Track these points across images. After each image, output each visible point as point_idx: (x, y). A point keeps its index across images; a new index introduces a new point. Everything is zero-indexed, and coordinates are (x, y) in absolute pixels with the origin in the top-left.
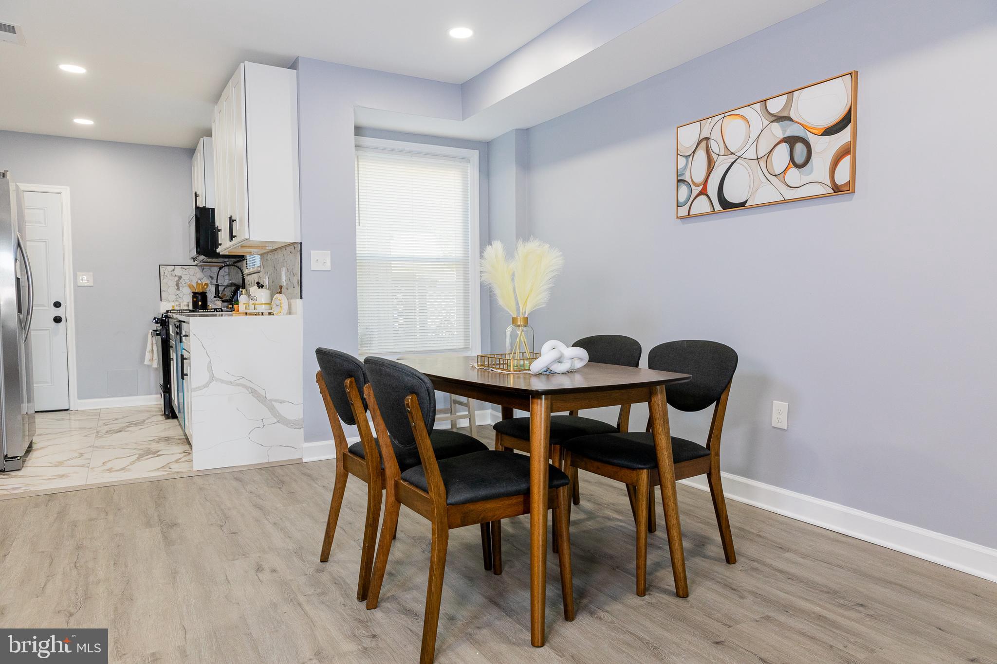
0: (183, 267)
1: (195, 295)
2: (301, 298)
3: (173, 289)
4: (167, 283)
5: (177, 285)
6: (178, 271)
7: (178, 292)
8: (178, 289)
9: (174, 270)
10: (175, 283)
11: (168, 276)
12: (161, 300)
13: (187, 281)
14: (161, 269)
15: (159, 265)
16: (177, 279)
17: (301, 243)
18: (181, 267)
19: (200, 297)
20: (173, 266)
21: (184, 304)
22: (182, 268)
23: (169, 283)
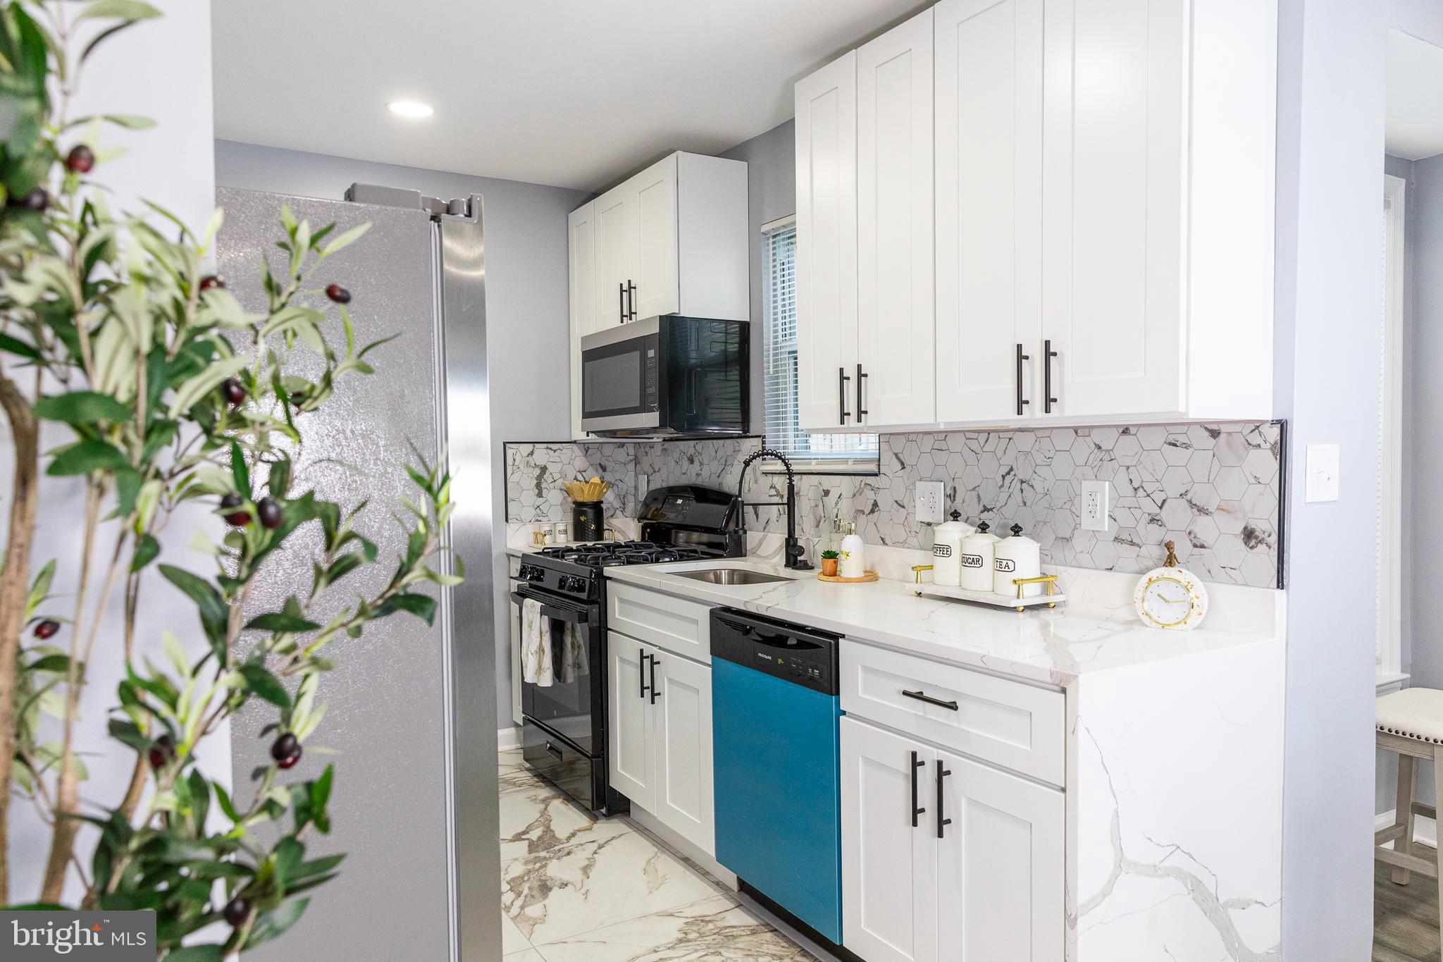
0: (549, 446)
1: (579, 508)
2: (1280, 584)
3: (529, 496)
4: (518, 482)
5: (538, 486)
6: (541, 456)
7: (540, 501)
8: (540, 495)
9: (532, 453)
10: (535, 482)
11: (522, 467)
12: (507, 520)
13: (557, 476)
14: (509, 452)
15: (505, 444)
16: (537, 471)
17: (1283, 425)
18: (545, 445)
19: (590, 512)
20: (532, 445)
21: (558, 528)
22: (548, 448)
23: (523, 479)
